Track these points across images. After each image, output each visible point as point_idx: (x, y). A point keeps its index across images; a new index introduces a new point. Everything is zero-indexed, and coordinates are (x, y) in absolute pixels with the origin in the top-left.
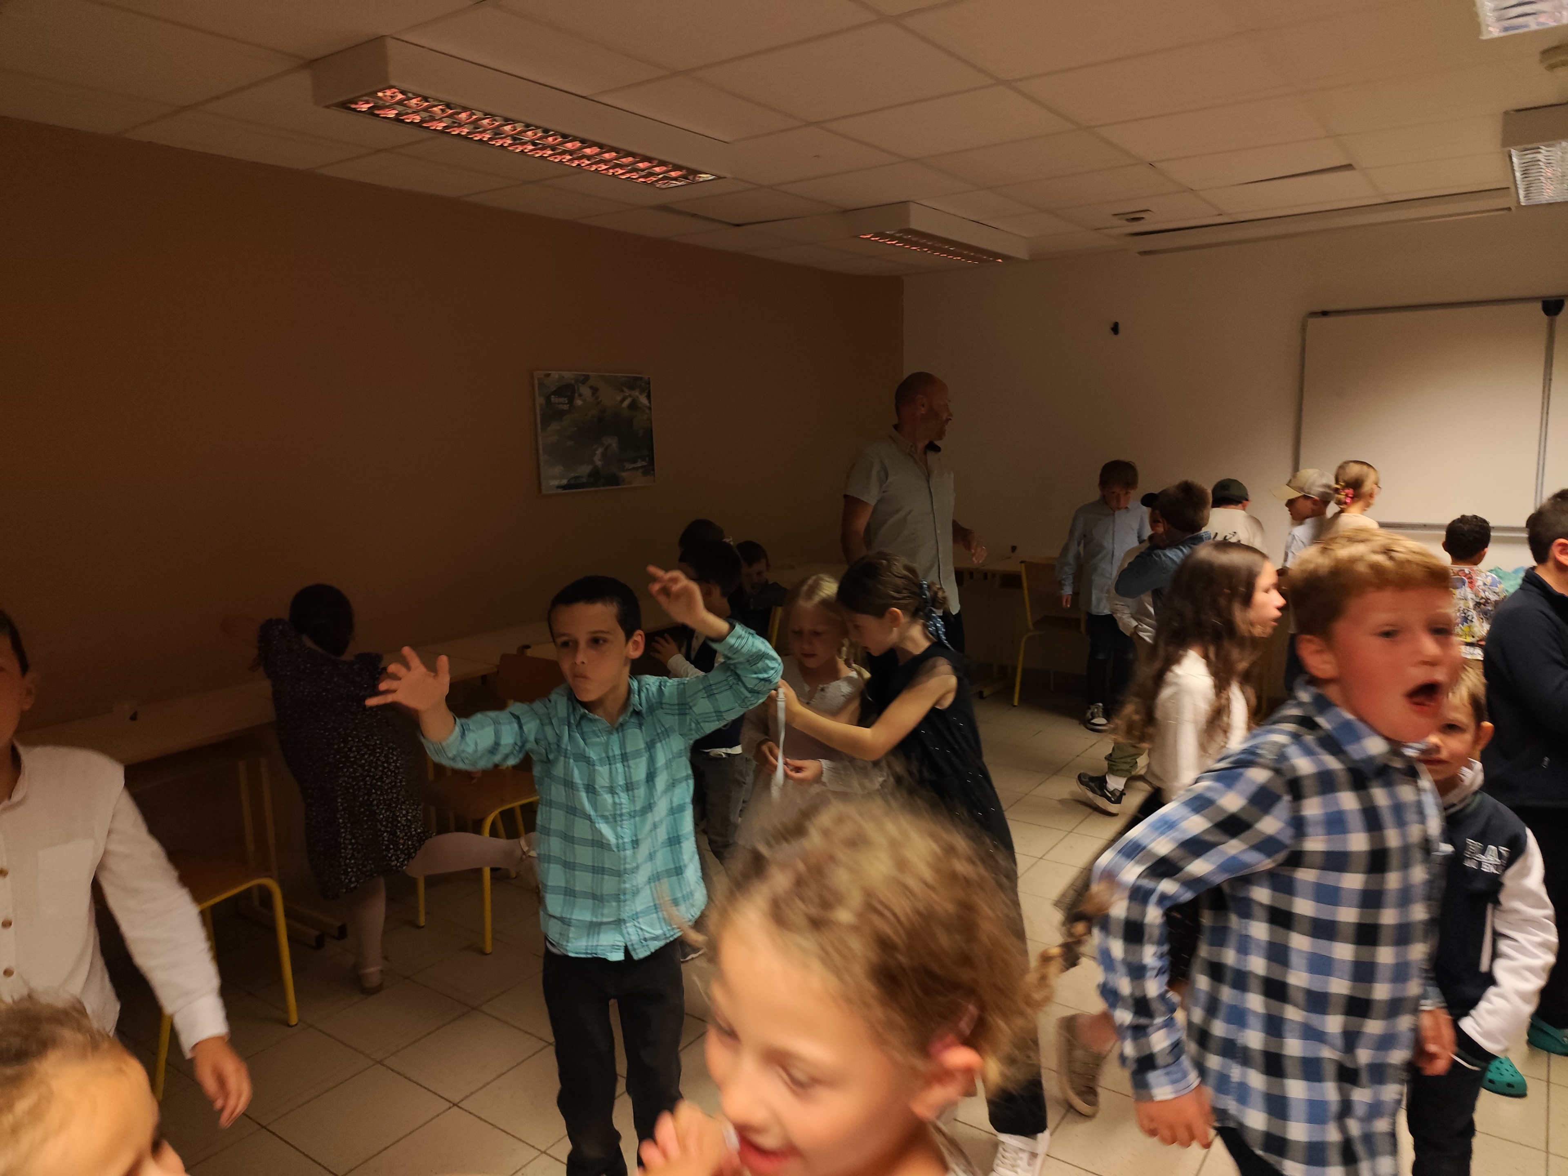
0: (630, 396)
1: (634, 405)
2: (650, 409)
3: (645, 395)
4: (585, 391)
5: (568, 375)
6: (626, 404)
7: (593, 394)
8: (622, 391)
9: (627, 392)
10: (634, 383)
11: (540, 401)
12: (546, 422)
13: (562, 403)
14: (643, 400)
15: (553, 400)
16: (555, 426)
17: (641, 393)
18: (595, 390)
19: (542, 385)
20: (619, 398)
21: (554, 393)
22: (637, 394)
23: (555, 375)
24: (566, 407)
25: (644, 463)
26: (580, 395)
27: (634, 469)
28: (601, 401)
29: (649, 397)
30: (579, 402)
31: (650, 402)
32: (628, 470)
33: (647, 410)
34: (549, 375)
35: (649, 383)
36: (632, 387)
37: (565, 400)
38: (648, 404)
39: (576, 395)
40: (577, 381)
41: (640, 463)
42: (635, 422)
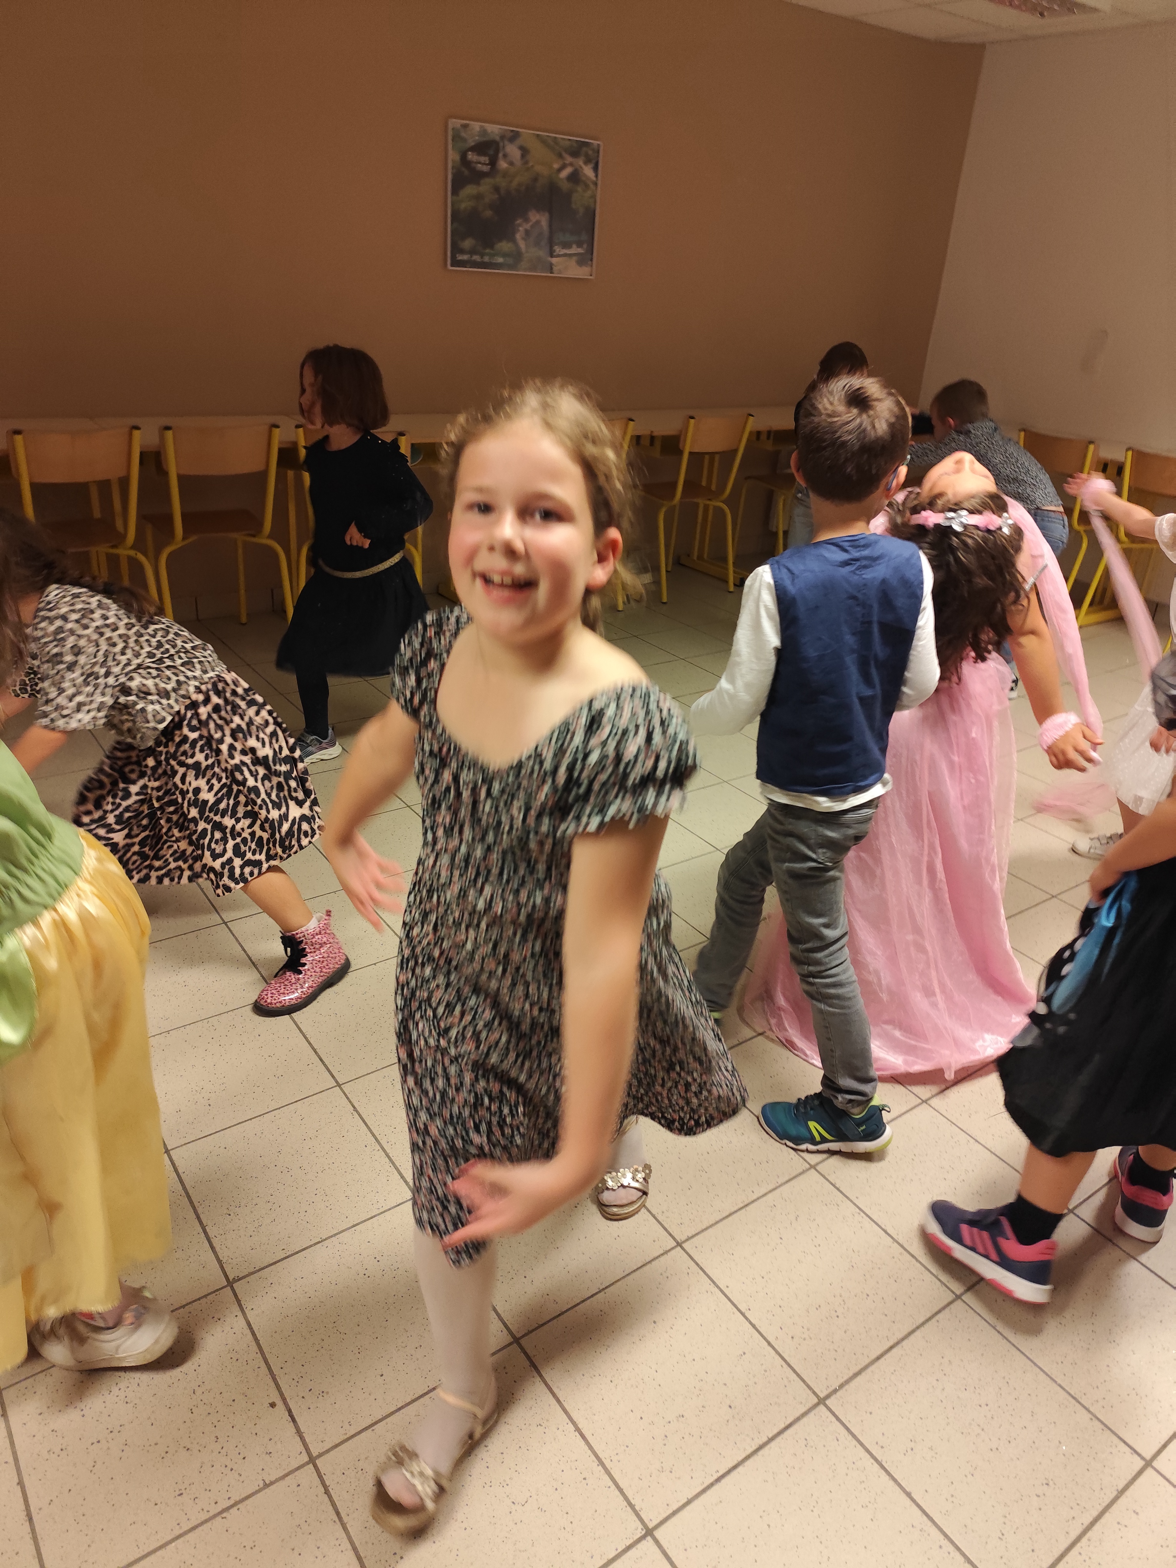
0: (571, 164)
1: (575, 177)
2: (596, 184)
3: (591, 166)
4: (514, 151)
5: (494, 130)
6: (565, 174)
7: (523, 156)
8: (560, 156)
9: (569, 159)
10: (578, 150)
11: (453, 156)
12: (459, 183)
13: (480, 162)
14: (588, 172)
15: (471, 156)
16: (470, 190)
17: (586, 163)
18: (524, 151)
19: (457, 137)
20: (556, 166)
21: (472, 149)
22: (581, 163)
23: (476, 127)
24: (486, 169)
25: (580, 250)
26: (505, 156)
27: (565, 255)
28: (532, 166)
29: (596, 169)
30: (503, 164)
31: (597, 176)
32: (558, 256)
33: (592, 186)
34: (465, 126)
35: (598, 152)
36: (575, 154)
37: (485, 159)
38: (594, 179)
39: (501, 155)
40: (503, 137)
41: (575, 250)
42: (575, 197)
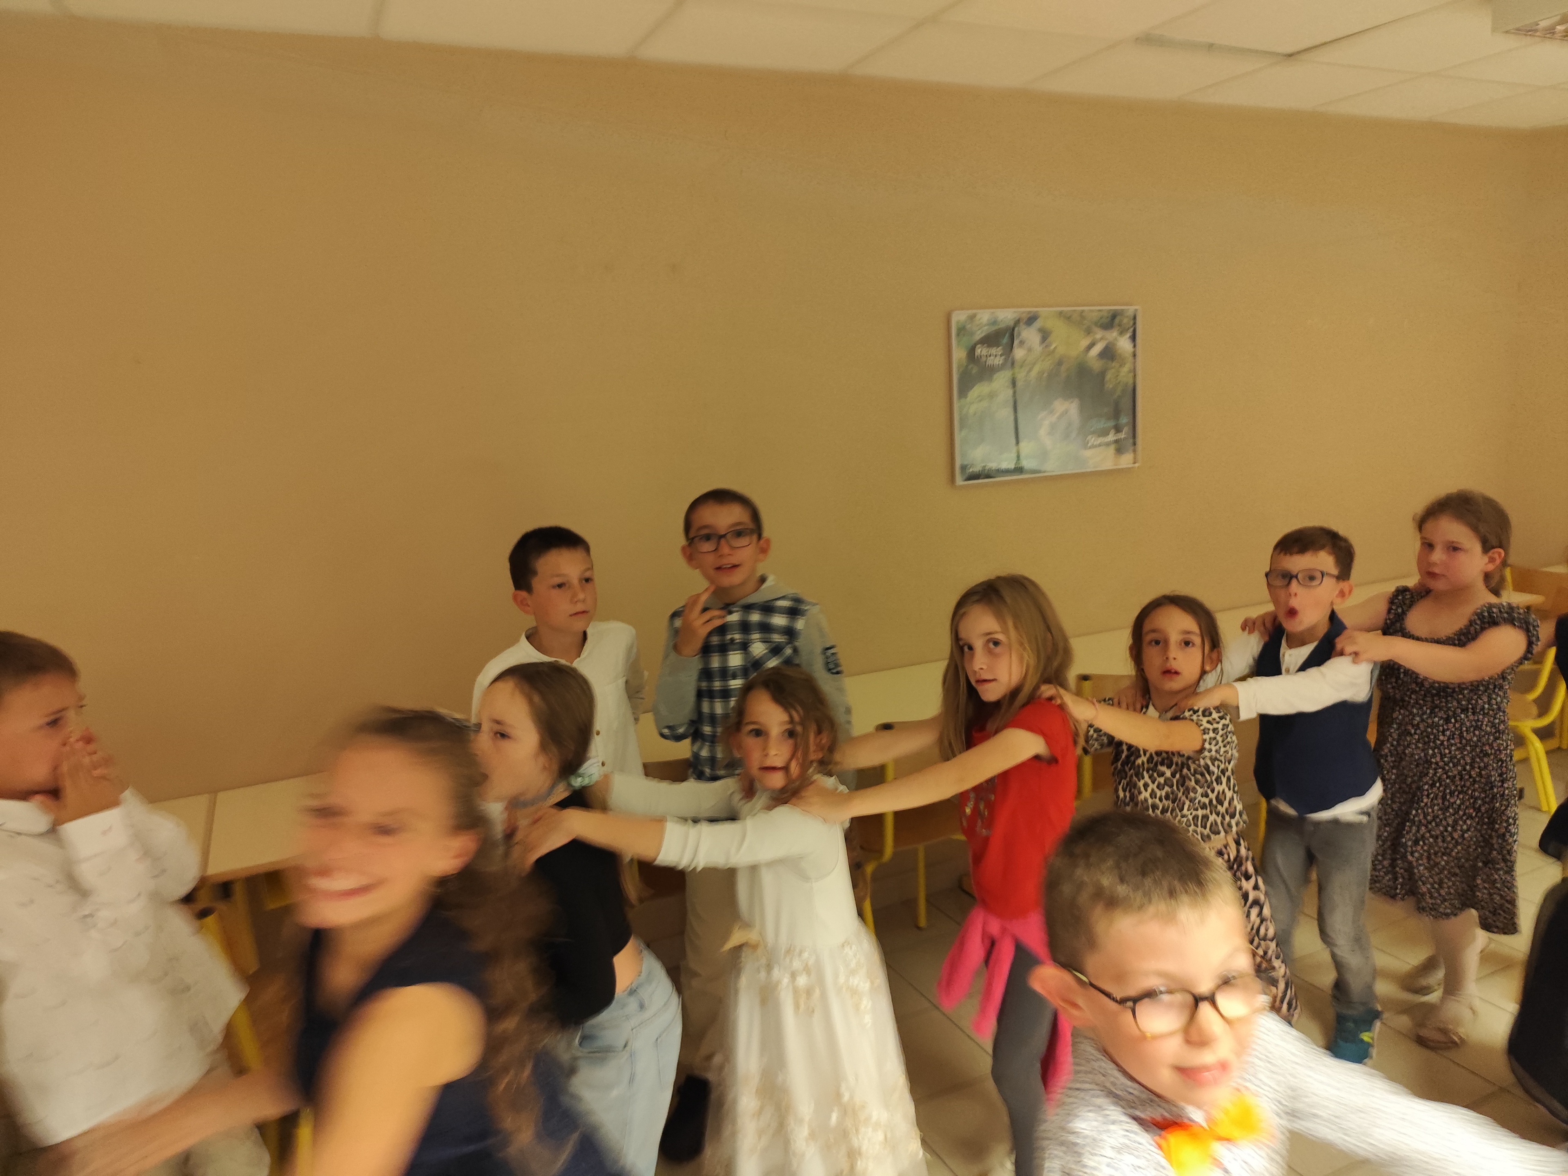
2: (1135, 357)
3: (1127, 336)
4: (1031, 336)
5: (1006, 316)
6: (1095, 351)
7: (1043, 340)
8: (1088, 332)
9: (1099, 334)
10: (1111, 321)
11: (959, 354)
12: (967, 384)
13: (994, 356)
14: (1124, 344)
15: (979, 351)
16: (981, 389)
17: (1121, 335)
18: (1045, 335)
19: (963, 332)
20: (1085, 342)
21: (981, 342)
22: (1115, 335)
23: (984, 317)
24: (998, 361)
25: (1120, 436)
26: (1022, 343)
27: (1103, 445)
28: (1056, 349)
29: (1133, 338)
30: (1019, 353)
31: (1135, 347)
33: (1130, 359)
34: (972, 318)
35: (1135, 319)
36: (1106, 327)
37: (997, 351)
38: (1132, 351)
39: (1016, 343)
40: (1017, 322)
41: (1112, 437)
42: (1109, 376)
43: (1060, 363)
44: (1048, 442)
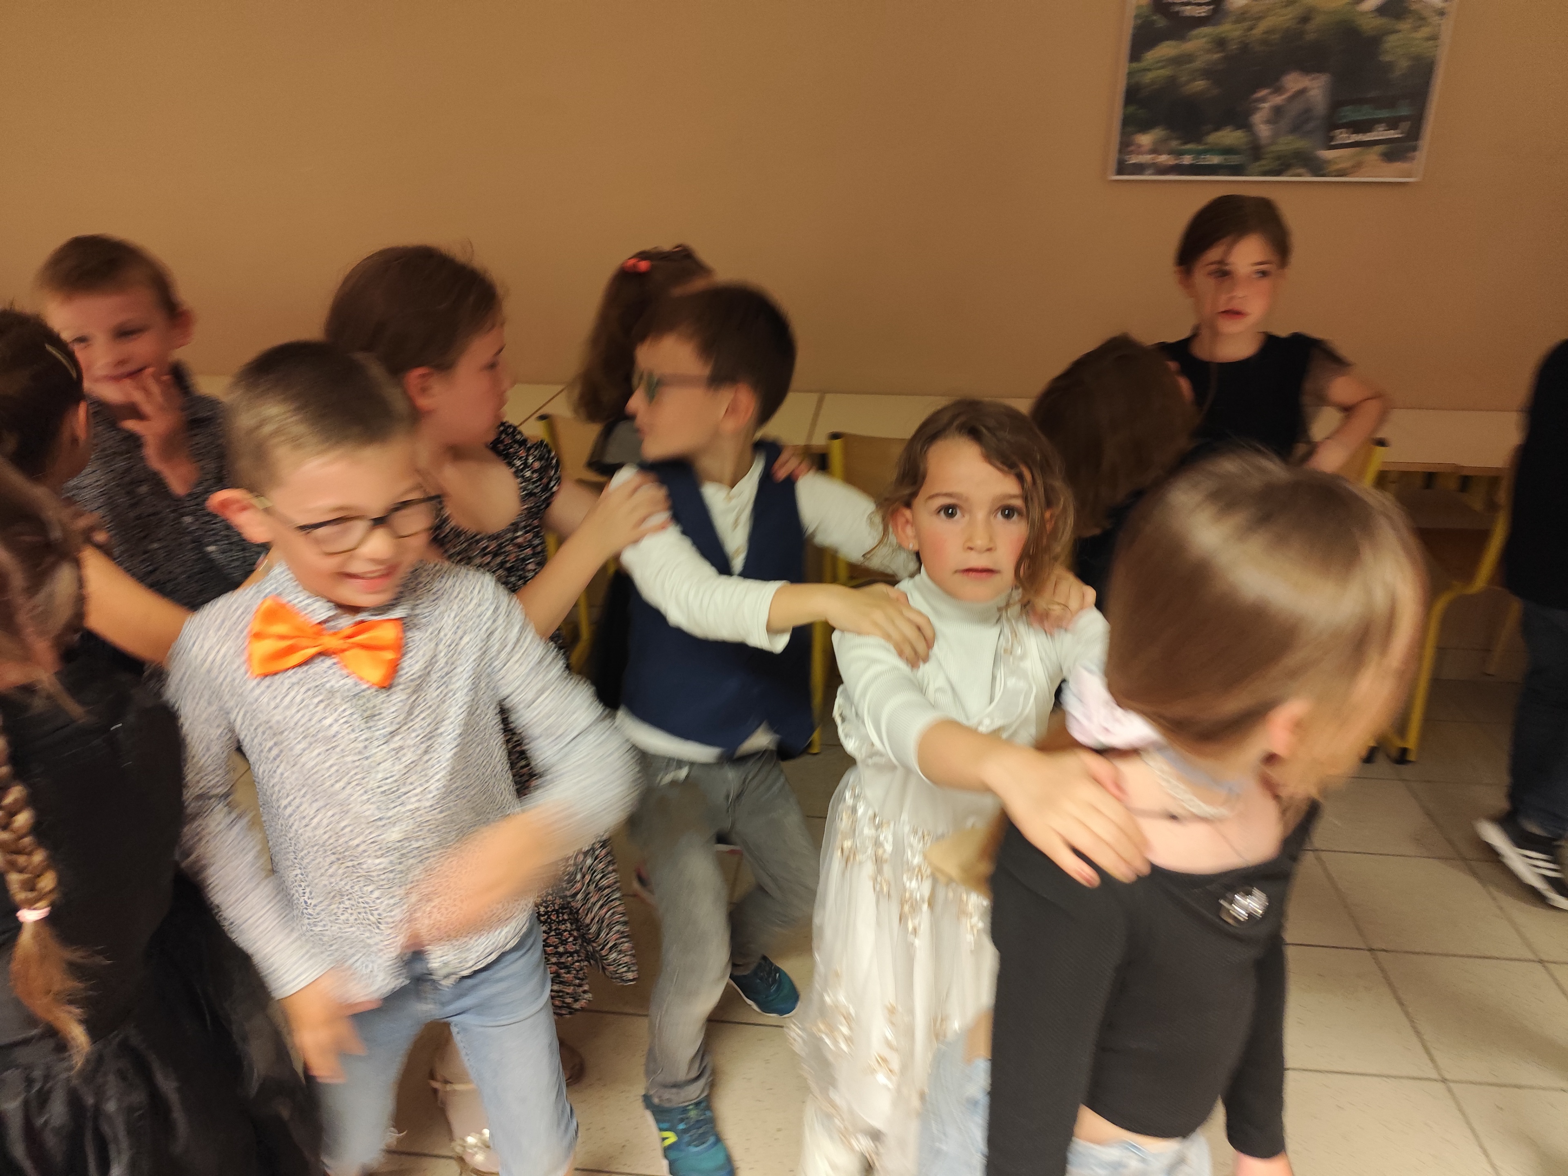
1: (1395, 6)
2: (1444, 13)
6: (1371, 4)
12: (1144, 40)
13: (1195, 4)
24: (1201, 11)
25: (1392, 134)
27: (1357, 144)
30: (1237, 1)
32: (1342, 146)
33: (1435, 17)
38: (1440, 5)
41: (1380, 134)
42: (1391, 41)
43: (1305, 19)
44: (1264, 131)
